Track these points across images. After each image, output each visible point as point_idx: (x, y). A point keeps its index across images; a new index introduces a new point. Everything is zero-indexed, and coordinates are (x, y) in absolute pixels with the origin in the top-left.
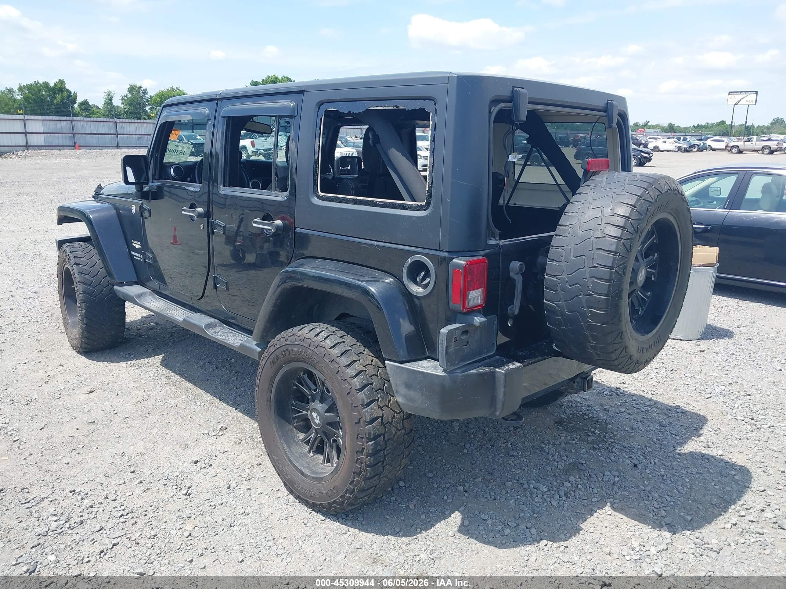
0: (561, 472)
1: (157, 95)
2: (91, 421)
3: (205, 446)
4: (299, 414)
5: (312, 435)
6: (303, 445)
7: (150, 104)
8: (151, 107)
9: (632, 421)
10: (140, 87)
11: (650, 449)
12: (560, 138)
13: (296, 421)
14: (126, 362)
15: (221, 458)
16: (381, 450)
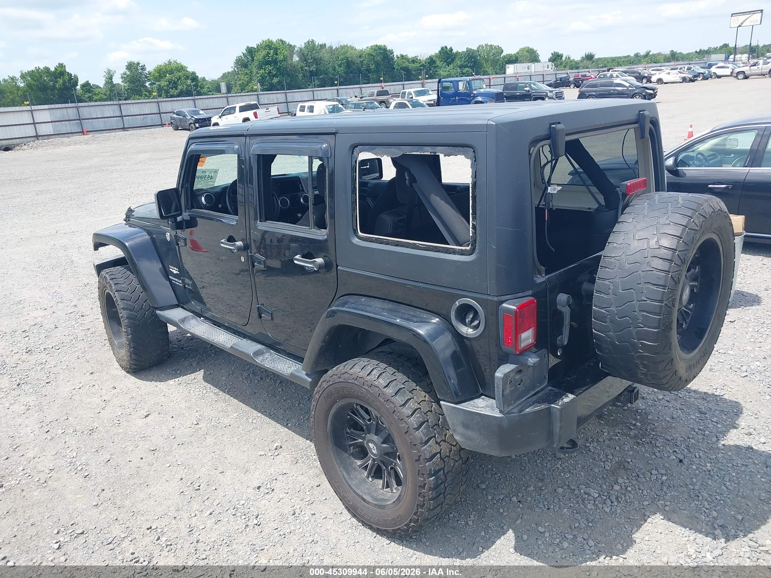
0: (608, 473)
1: (155, 70)
2: (152, 449)
3: (264, 468)
4: (354, 442)
5: (370, 462)
6: (361, 470)
7: (150, 80)
8: (150, 82)
9: (672, 409)
10: (138, 64)
11: (693, 441)
12: (561, 79)
13: (352, 448)
14: (174, 380)
15: (281, 481)
16: (442, 483)
